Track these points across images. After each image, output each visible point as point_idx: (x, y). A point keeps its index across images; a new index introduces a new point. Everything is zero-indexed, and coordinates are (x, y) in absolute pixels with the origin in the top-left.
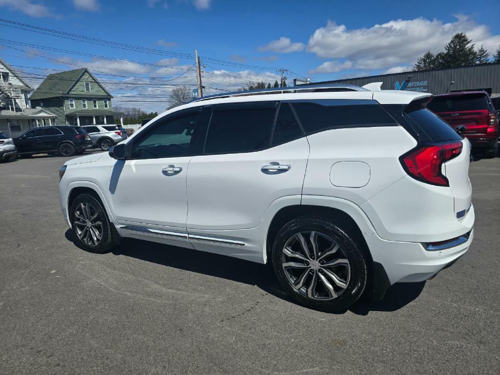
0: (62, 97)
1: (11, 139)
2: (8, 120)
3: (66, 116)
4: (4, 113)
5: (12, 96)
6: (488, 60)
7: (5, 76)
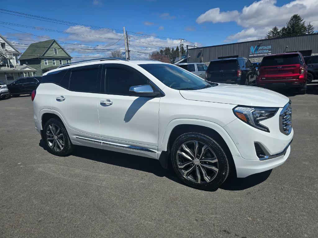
0: (39, 58)
1: (5, 85)
2: (5, 73)
3: (42, 70)
4: (3, 69)
5: (8, 58)
6: (313, 32)
7: (3, 45)
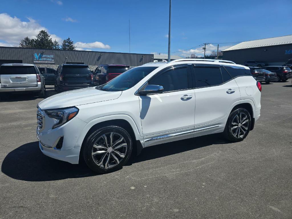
6: (59, 48)
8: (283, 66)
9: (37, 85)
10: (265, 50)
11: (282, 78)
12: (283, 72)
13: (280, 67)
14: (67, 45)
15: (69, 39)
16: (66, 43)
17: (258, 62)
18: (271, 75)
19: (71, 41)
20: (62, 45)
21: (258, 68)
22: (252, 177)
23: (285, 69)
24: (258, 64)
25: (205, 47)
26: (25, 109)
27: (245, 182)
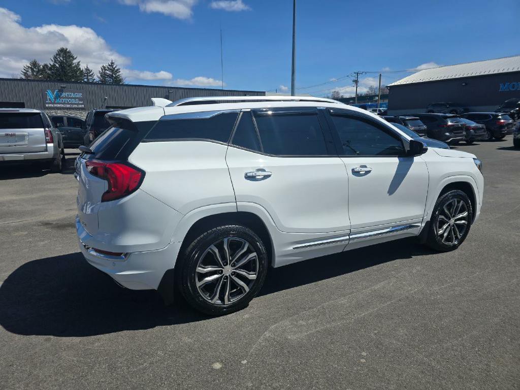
8: (496, 112)
9: (46, 150)
10: (464, 84)
11: (495, 133)
12: (497, 123)
13: (492, 115)
14: (108, 76)
15: (112, 63)
16: (107, 72)
17: (451, 105)
18: (475, 129)
19: (116, 69)
20: (99, 75)
21: (453, 117)
22: (460, 336)
23: (500, 117)
24: (451, 108)
25: (356, 79)
26: (21, 194)
27: (447, 349)
